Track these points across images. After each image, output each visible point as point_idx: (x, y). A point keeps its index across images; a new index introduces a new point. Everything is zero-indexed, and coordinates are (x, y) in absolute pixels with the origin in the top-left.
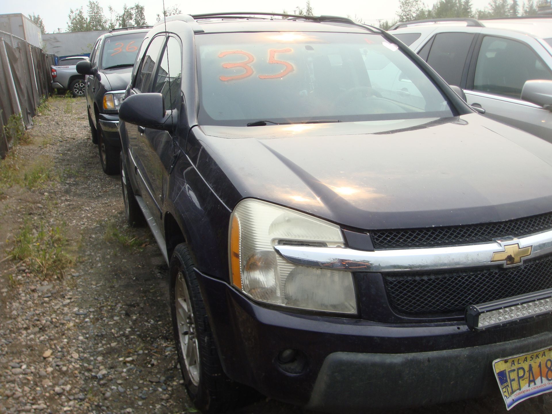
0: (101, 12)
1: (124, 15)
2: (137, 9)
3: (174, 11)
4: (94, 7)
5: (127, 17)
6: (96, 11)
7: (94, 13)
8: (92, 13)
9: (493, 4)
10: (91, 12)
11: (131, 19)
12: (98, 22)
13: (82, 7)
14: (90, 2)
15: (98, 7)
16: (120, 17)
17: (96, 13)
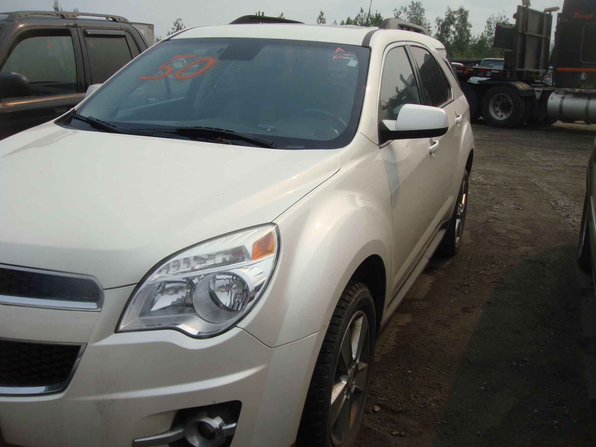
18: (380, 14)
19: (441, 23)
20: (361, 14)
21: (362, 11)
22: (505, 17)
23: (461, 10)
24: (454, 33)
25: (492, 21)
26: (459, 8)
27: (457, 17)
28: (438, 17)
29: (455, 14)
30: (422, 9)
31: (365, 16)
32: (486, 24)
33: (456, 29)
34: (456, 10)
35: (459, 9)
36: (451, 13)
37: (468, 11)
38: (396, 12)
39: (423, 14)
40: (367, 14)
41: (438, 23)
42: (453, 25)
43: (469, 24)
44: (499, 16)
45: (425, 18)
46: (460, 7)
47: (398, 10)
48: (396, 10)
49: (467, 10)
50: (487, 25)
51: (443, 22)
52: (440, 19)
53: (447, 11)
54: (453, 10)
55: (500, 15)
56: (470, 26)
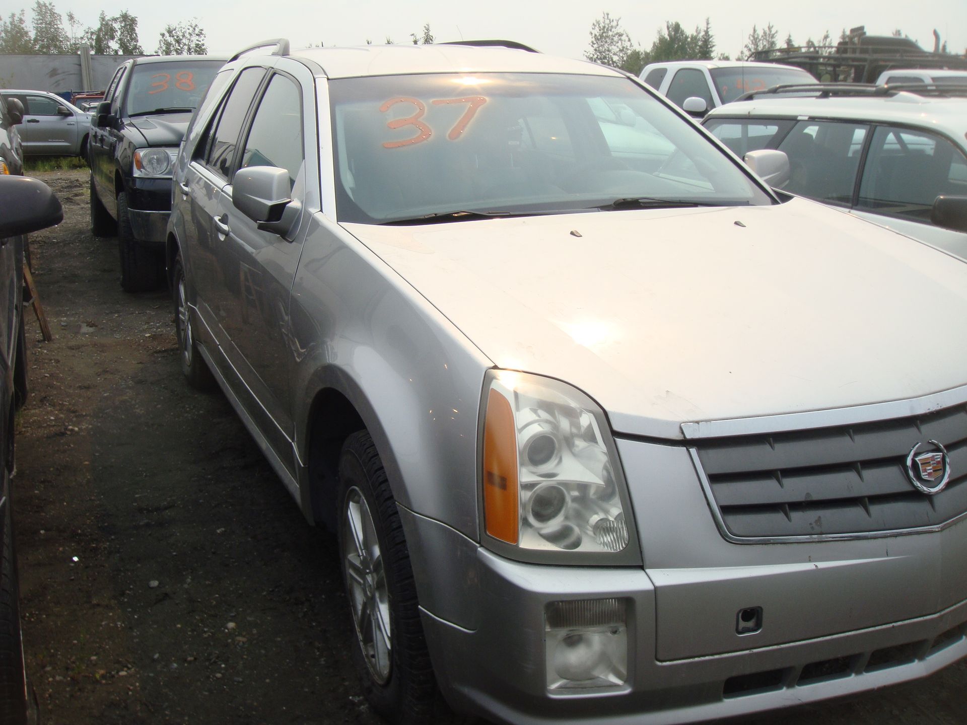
0: (59, 23)
1: (100, 30)
2: (124, 21)
3: (191, 29)
4: (46, 13)
5: (106, 34)
6: (48, 19)
7: (46, 23)
8: (41, 23)
9: (752, 47)
10: (39, 22)
11: (113, 38)
12: (53, 40)
13: (23, 11)
14: (38, 3)
15: (53, 14)
16: (92, 33)
17: (50, 24)
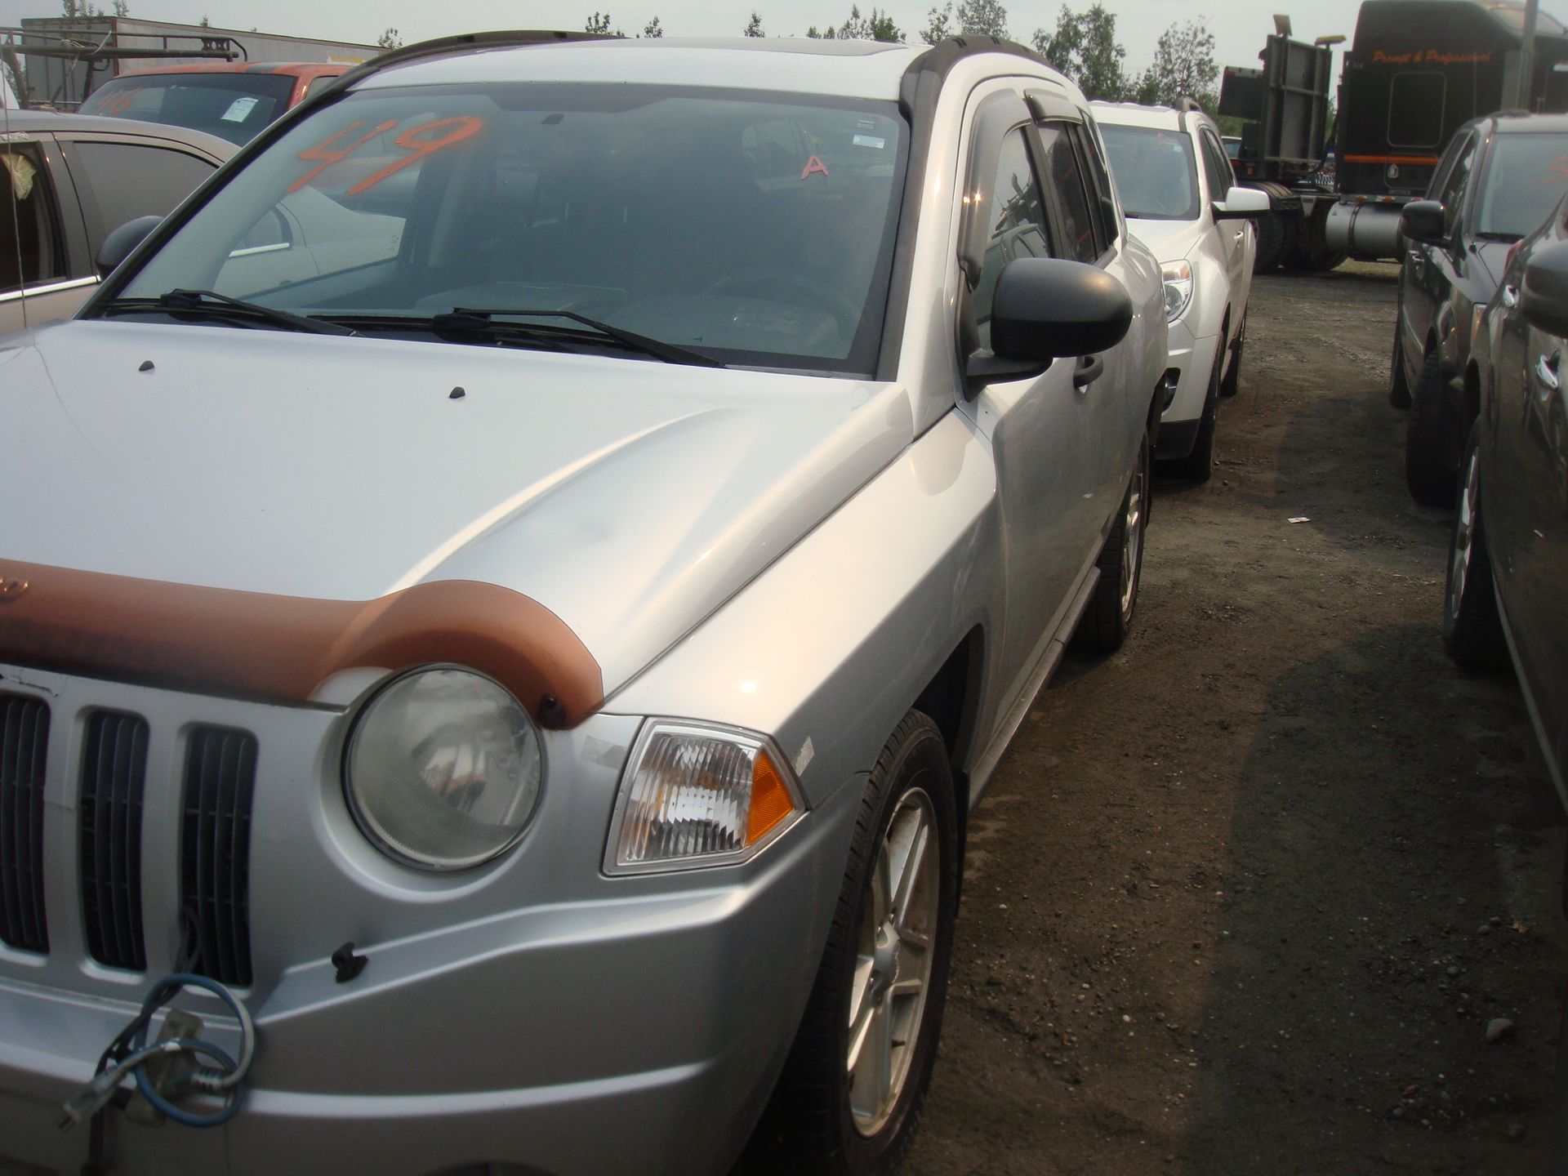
18: (890, 20)
19: (1047, 45)
20: (852, 22)
21: (856, 15)
22: (1203, 30)
23: (1097, 13)
24: (1078, 69)
25: (1172, 39)
26: (1090, 7)
27: (1087, 30)
28: (1039, 31)
29: (1081, 24)
30: (999, 8)
31: (862, 26)
32: (1158, 48)
33: (1085, 61)
34: (1084, 12)
35: (1090, 11)
36: (1071, 20)
37: (1112, 15)
38: (936, 15)
39: (1001, 22)
40: (868, 23)
41: (1039, 44)
42: (1075, 50)
43: (1119, 48)
44: (1189, 29)
45: (1006, 31)
46: (1094, 5)
47: (940, 11)
48: (934, 11)
49: (1110, 13)
50: (1160, 50)
51: (1052, 44)
52: (1044, 34)
53: (1061, 15)
54: (1075, 13)
55: (1192, 25)
56: (1121, 53)
